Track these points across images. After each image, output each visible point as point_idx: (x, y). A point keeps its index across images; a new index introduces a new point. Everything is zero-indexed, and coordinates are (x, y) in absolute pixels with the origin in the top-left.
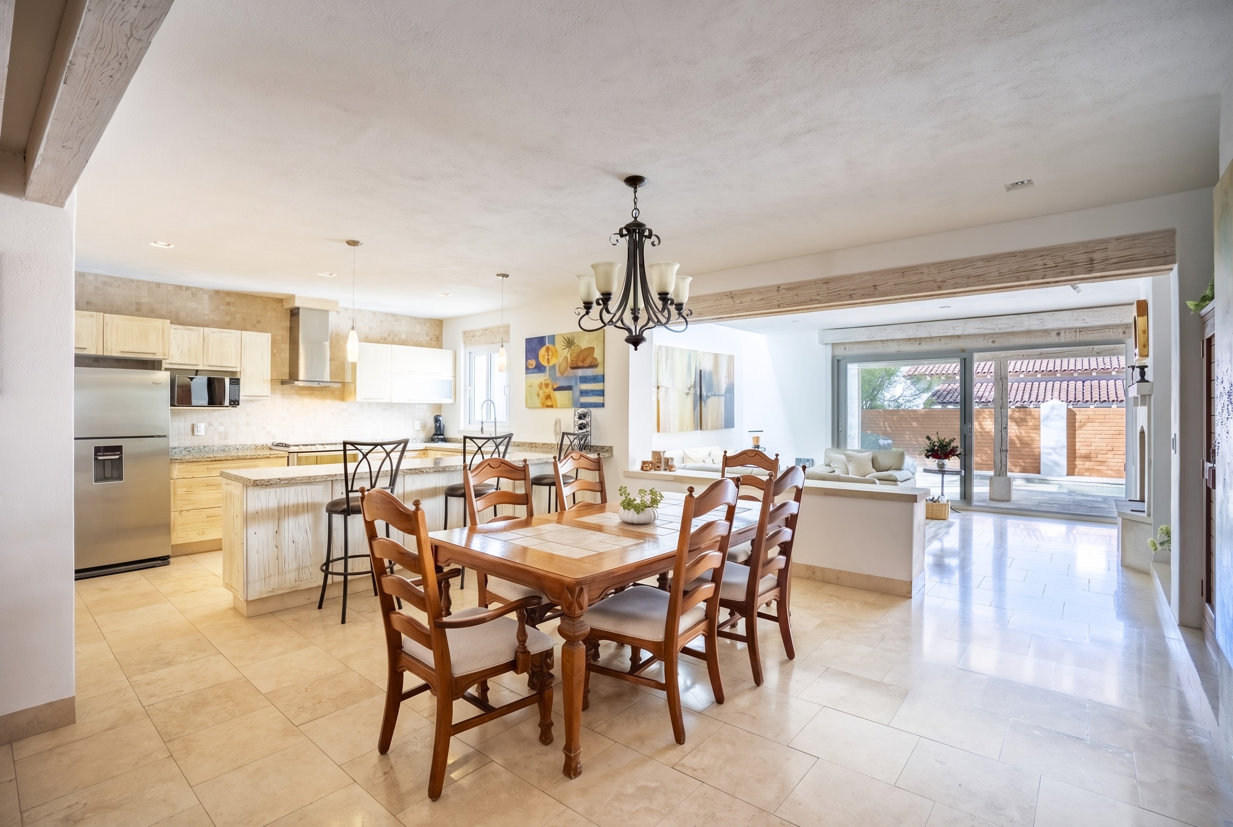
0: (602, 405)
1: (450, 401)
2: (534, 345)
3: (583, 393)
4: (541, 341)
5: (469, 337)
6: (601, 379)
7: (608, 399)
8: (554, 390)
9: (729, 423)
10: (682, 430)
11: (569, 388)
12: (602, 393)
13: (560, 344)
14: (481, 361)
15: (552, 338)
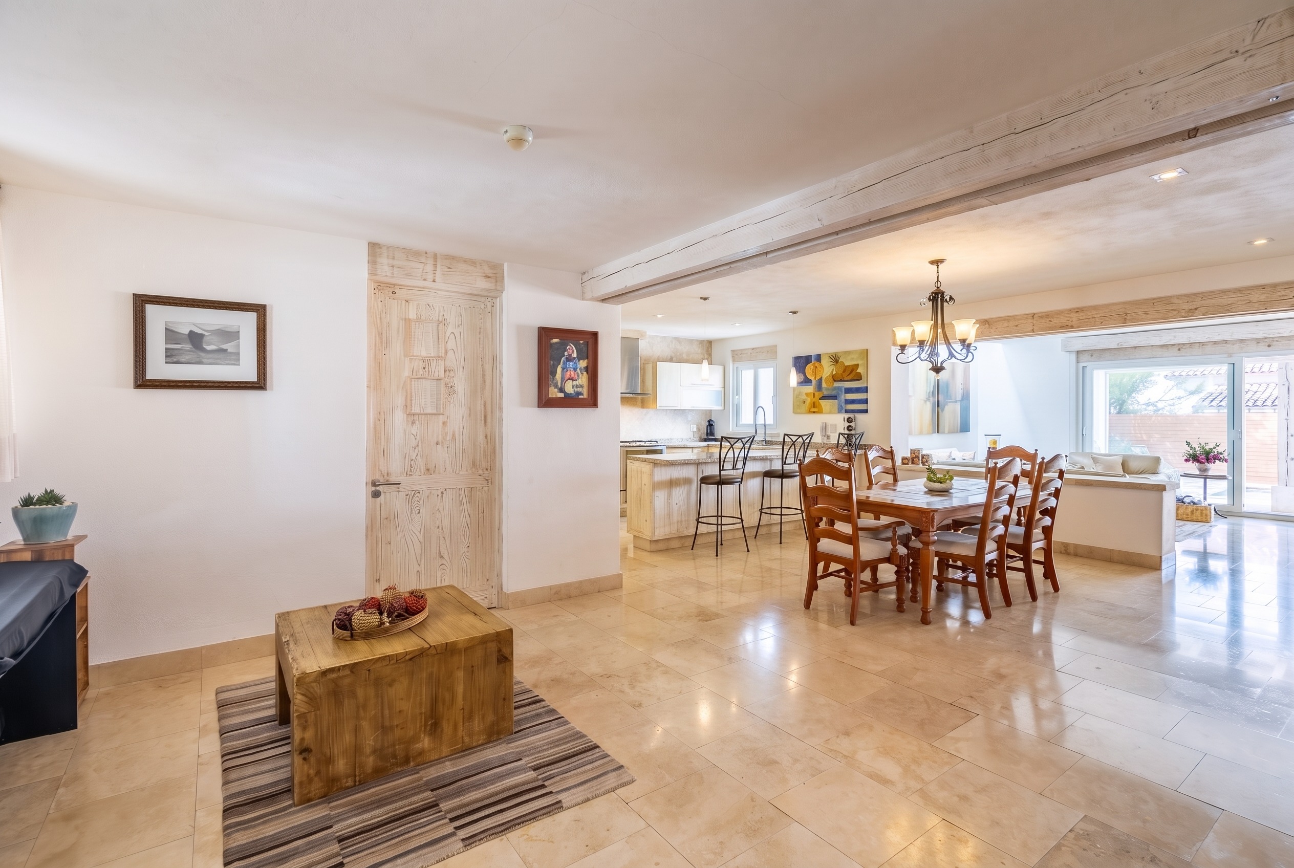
0: (866, 411)
1: (721, 408)
2: (802, 363)
3: (848, 402)
4: (807, 360)
5: (737, 355)
6: (865, 390)
7: (871, 406)
8: (820, 399)
9: (964, 428)
10: (921, 433)
11: (834, 397)
12: (865, 401)
13: (826, 362)
14: (747, 376)
15: (819, 358)
